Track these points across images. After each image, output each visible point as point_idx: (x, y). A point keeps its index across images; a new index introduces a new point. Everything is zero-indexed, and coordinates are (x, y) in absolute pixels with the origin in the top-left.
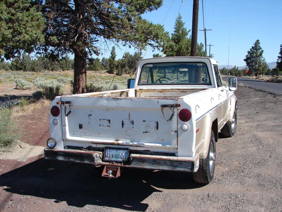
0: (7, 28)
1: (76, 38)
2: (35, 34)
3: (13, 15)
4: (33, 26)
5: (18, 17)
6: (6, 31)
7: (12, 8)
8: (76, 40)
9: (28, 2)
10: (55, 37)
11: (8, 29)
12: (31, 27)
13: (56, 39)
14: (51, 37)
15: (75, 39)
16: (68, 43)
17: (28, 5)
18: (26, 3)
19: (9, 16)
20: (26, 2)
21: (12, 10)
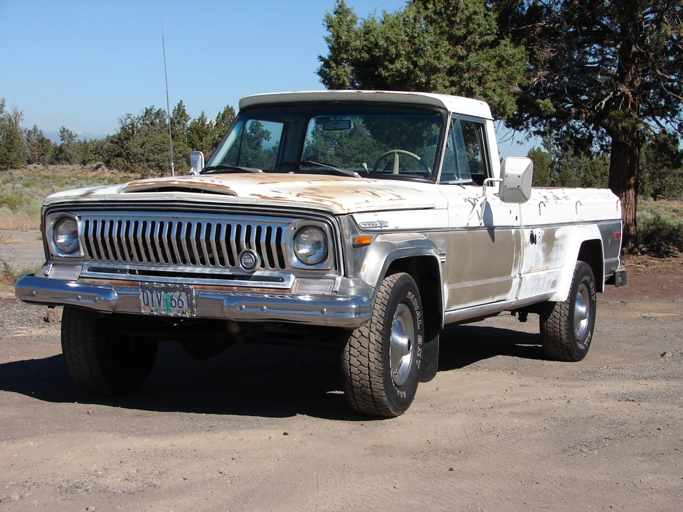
0: (447, 84)
1: (604, 102)
2: (501, 95)
3: (461, 58)
4: (500, 79)
5: (470, 63)
6: (445, 90)
7: (462, 45)
8: (603, 106)
9: (493, 33)
10: (547, 101)
11: (451, 86)
12: (495, 80)
13: (550, 105)
14: (540, 101)
15: (601, 104)
16: (586, 113)
17: (491, 38)
18: (489, 34)
19: (453, 62)
20: (488, 32)
21: (459, 50)
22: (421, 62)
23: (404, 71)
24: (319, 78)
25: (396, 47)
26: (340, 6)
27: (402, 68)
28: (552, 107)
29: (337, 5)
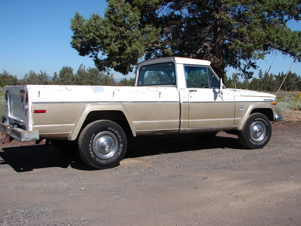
1: (199, 50)
9: (137, 21)
13: (170, 51)
14: (165, 50)
16: (193, 55)
20: (135, 20)
22: (98, 34)
23: (91, 38)
24: (71, 45)
25: (88, 28)
26: (77, 15)
27: (90, 36)
28: (171, 53)
29: (75, 15)
